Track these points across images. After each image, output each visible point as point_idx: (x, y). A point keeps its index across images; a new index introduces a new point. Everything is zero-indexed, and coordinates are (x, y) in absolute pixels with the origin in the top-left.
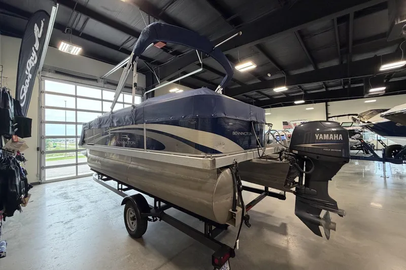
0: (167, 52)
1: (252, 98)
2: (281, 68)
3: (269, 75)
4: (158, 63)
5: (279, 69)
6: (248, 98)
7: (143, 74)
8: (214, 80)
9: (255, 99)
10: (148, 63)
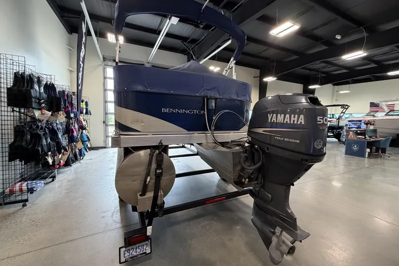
0: (199, 27)
1: (318, 71)
2: (357, 22)
3: (338, 37)
4: (194, 41)
5: (355, 26)
6: (312, 72)
7: (185, 55)
8: (261, 52)
9: (324, 73)
10: (185, 43)
